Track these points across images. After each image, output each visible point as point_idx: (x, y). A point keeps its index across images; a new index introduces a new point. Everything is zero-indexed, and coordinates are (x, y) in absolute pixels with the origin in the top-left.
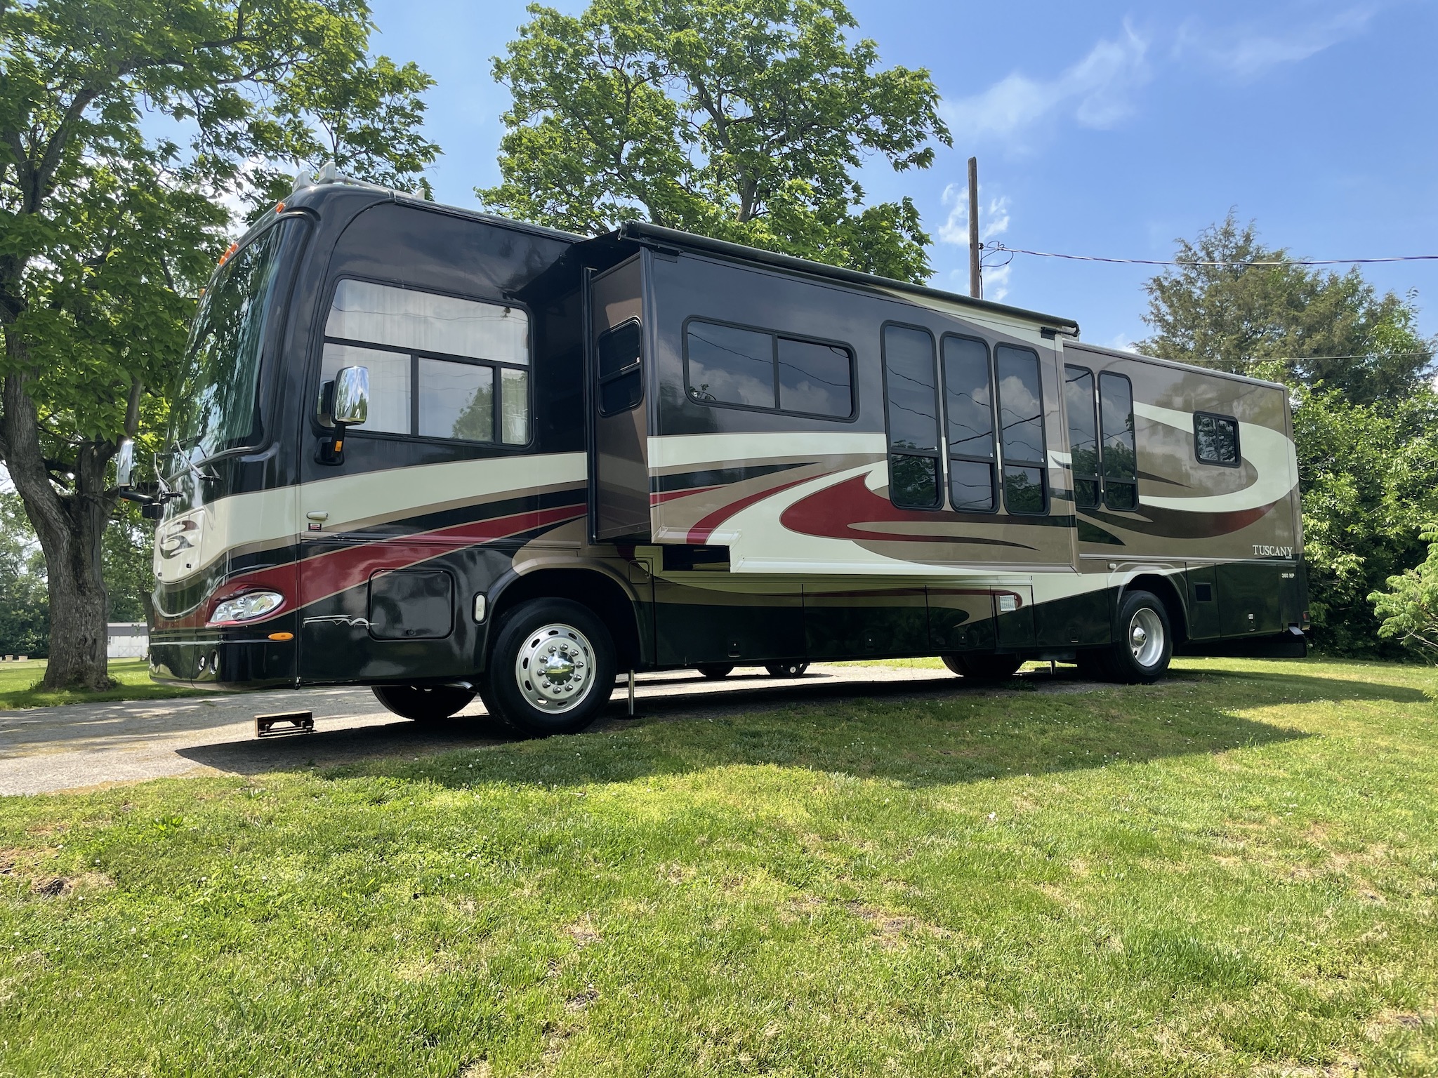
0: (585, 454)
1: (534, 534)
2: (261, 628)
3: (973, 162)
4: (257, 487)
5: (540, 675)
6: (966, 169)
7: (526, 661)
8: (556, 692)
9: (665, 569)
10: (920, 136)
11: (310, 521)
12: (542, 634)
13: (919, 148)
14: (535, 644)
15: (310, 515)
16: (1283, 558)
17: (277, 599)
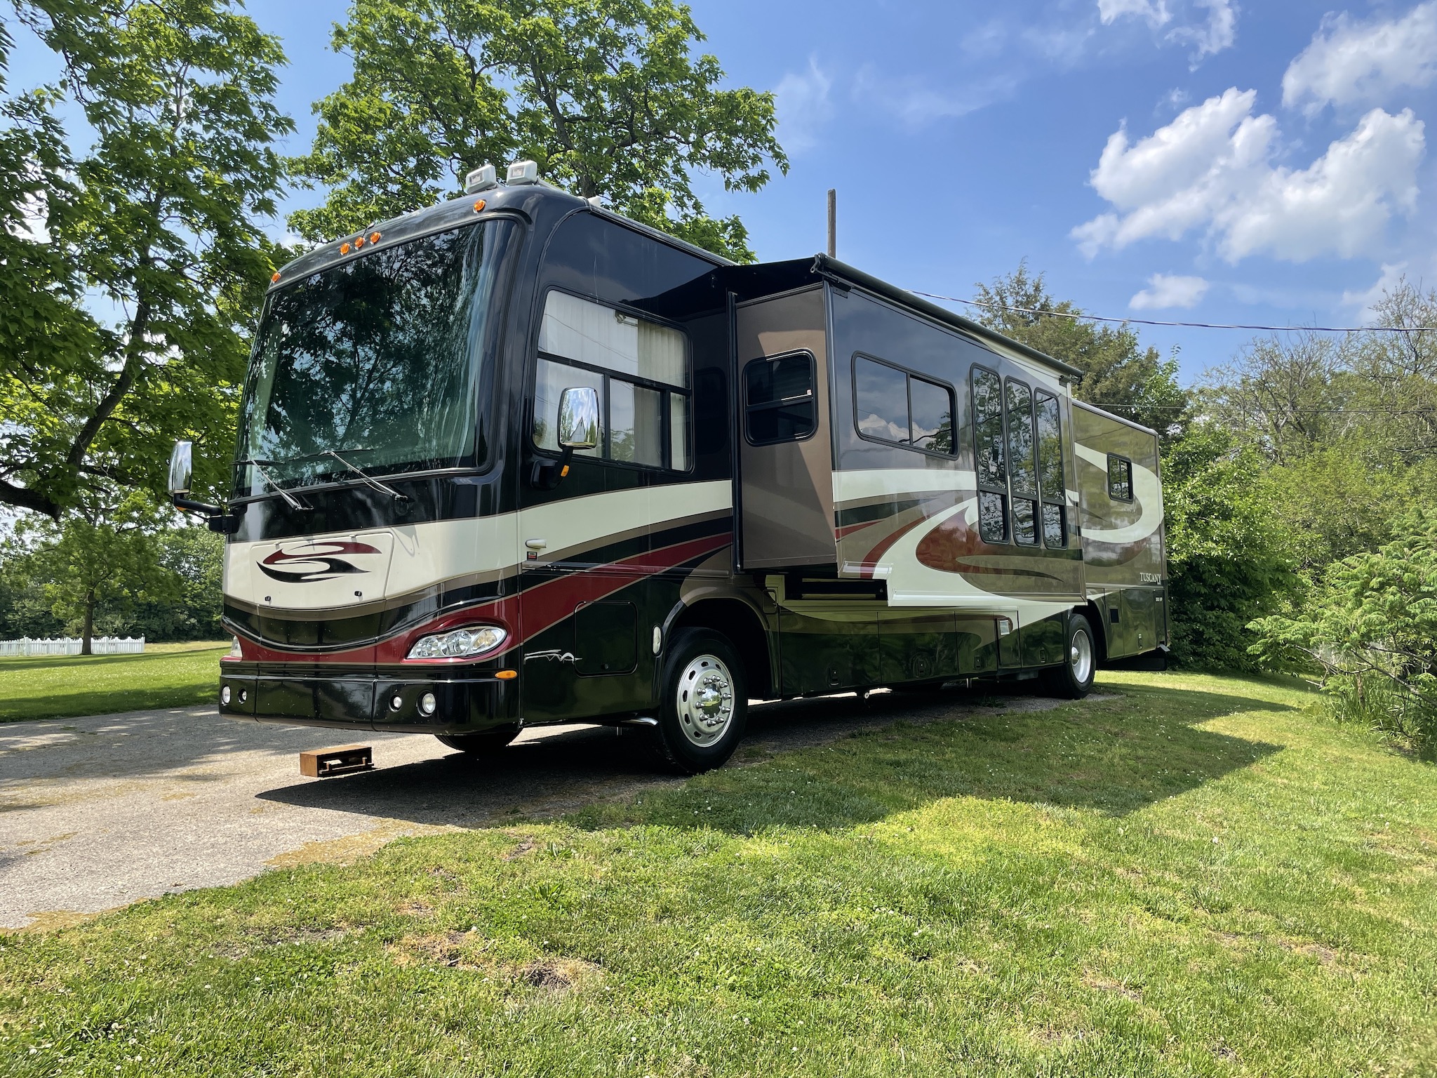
0: (730, 482)
1: (695, 564)
2: (486, 667)
3: (832, 194)
4: (470, 514)
5: (697, 708)
6: (827, 199)
7: (686, 693)
8: (709, 725)
9: (787, 598)
10: (755, 159)
11: (529, 550)
12: (695, 665)
13: (754, 172)
14: (692, 674)
15: (529, 543)
16: (1155, 584)
17: (499, 634)
